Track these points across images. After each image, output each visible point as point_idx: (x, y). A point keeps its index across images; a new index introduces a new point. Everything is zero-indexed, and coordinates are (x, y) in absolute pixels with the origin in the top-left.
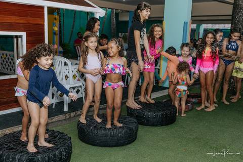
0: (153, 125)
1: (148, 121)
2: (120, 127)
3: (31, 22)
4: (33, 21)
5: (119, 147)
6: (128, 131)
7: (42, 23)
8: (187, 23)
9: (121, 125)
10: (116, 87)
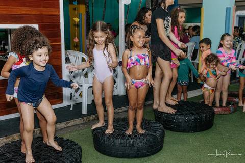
0: (184, 131)
1: (178, 126)
2: (142, 135)
3: (44, 13)
4: (46, 11)
5: (140, 159)
6: (151, 139)
7: (57, 13)
8: (230, 8)
9: (144, 132)
10: (139, 86)
